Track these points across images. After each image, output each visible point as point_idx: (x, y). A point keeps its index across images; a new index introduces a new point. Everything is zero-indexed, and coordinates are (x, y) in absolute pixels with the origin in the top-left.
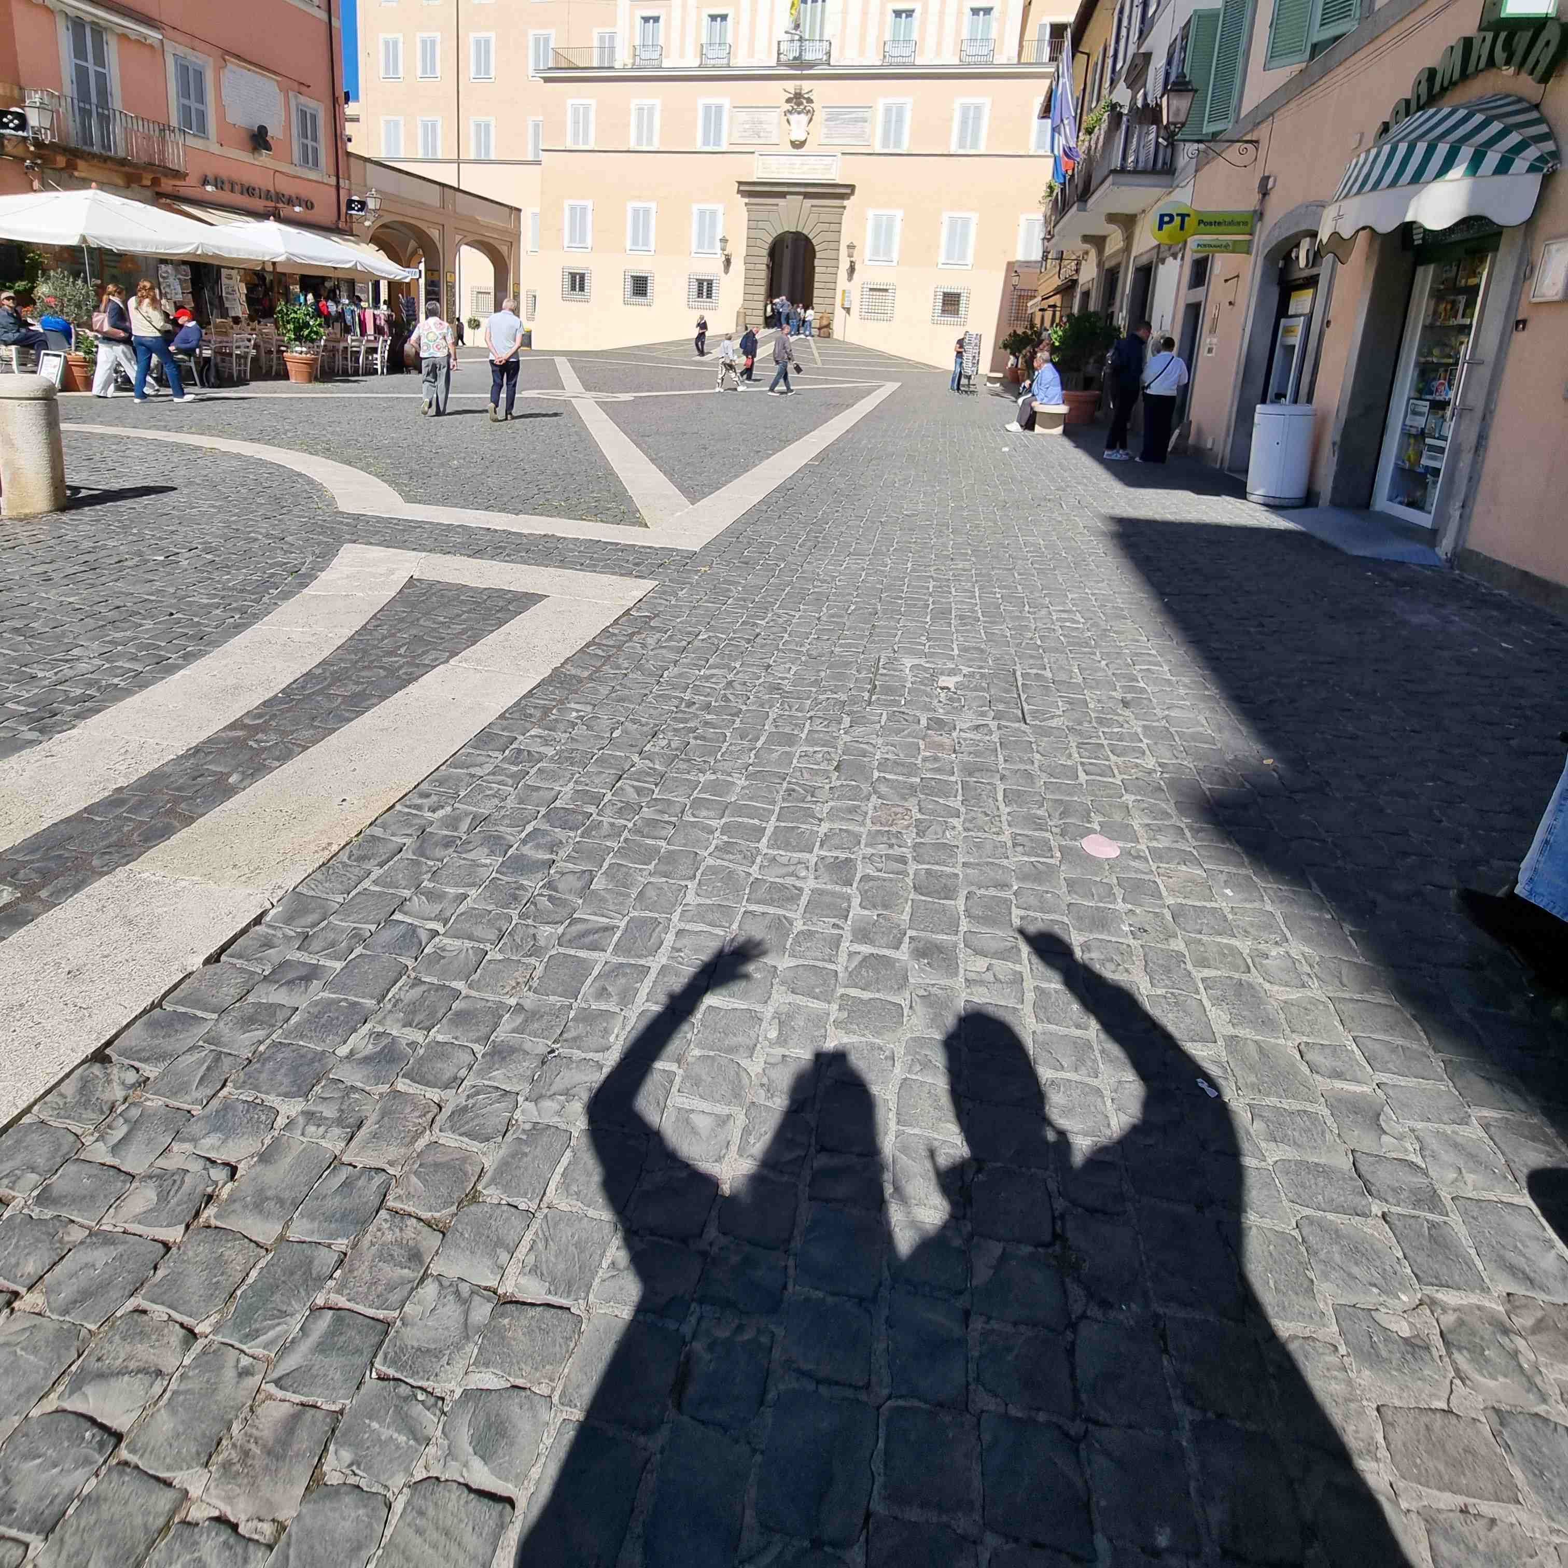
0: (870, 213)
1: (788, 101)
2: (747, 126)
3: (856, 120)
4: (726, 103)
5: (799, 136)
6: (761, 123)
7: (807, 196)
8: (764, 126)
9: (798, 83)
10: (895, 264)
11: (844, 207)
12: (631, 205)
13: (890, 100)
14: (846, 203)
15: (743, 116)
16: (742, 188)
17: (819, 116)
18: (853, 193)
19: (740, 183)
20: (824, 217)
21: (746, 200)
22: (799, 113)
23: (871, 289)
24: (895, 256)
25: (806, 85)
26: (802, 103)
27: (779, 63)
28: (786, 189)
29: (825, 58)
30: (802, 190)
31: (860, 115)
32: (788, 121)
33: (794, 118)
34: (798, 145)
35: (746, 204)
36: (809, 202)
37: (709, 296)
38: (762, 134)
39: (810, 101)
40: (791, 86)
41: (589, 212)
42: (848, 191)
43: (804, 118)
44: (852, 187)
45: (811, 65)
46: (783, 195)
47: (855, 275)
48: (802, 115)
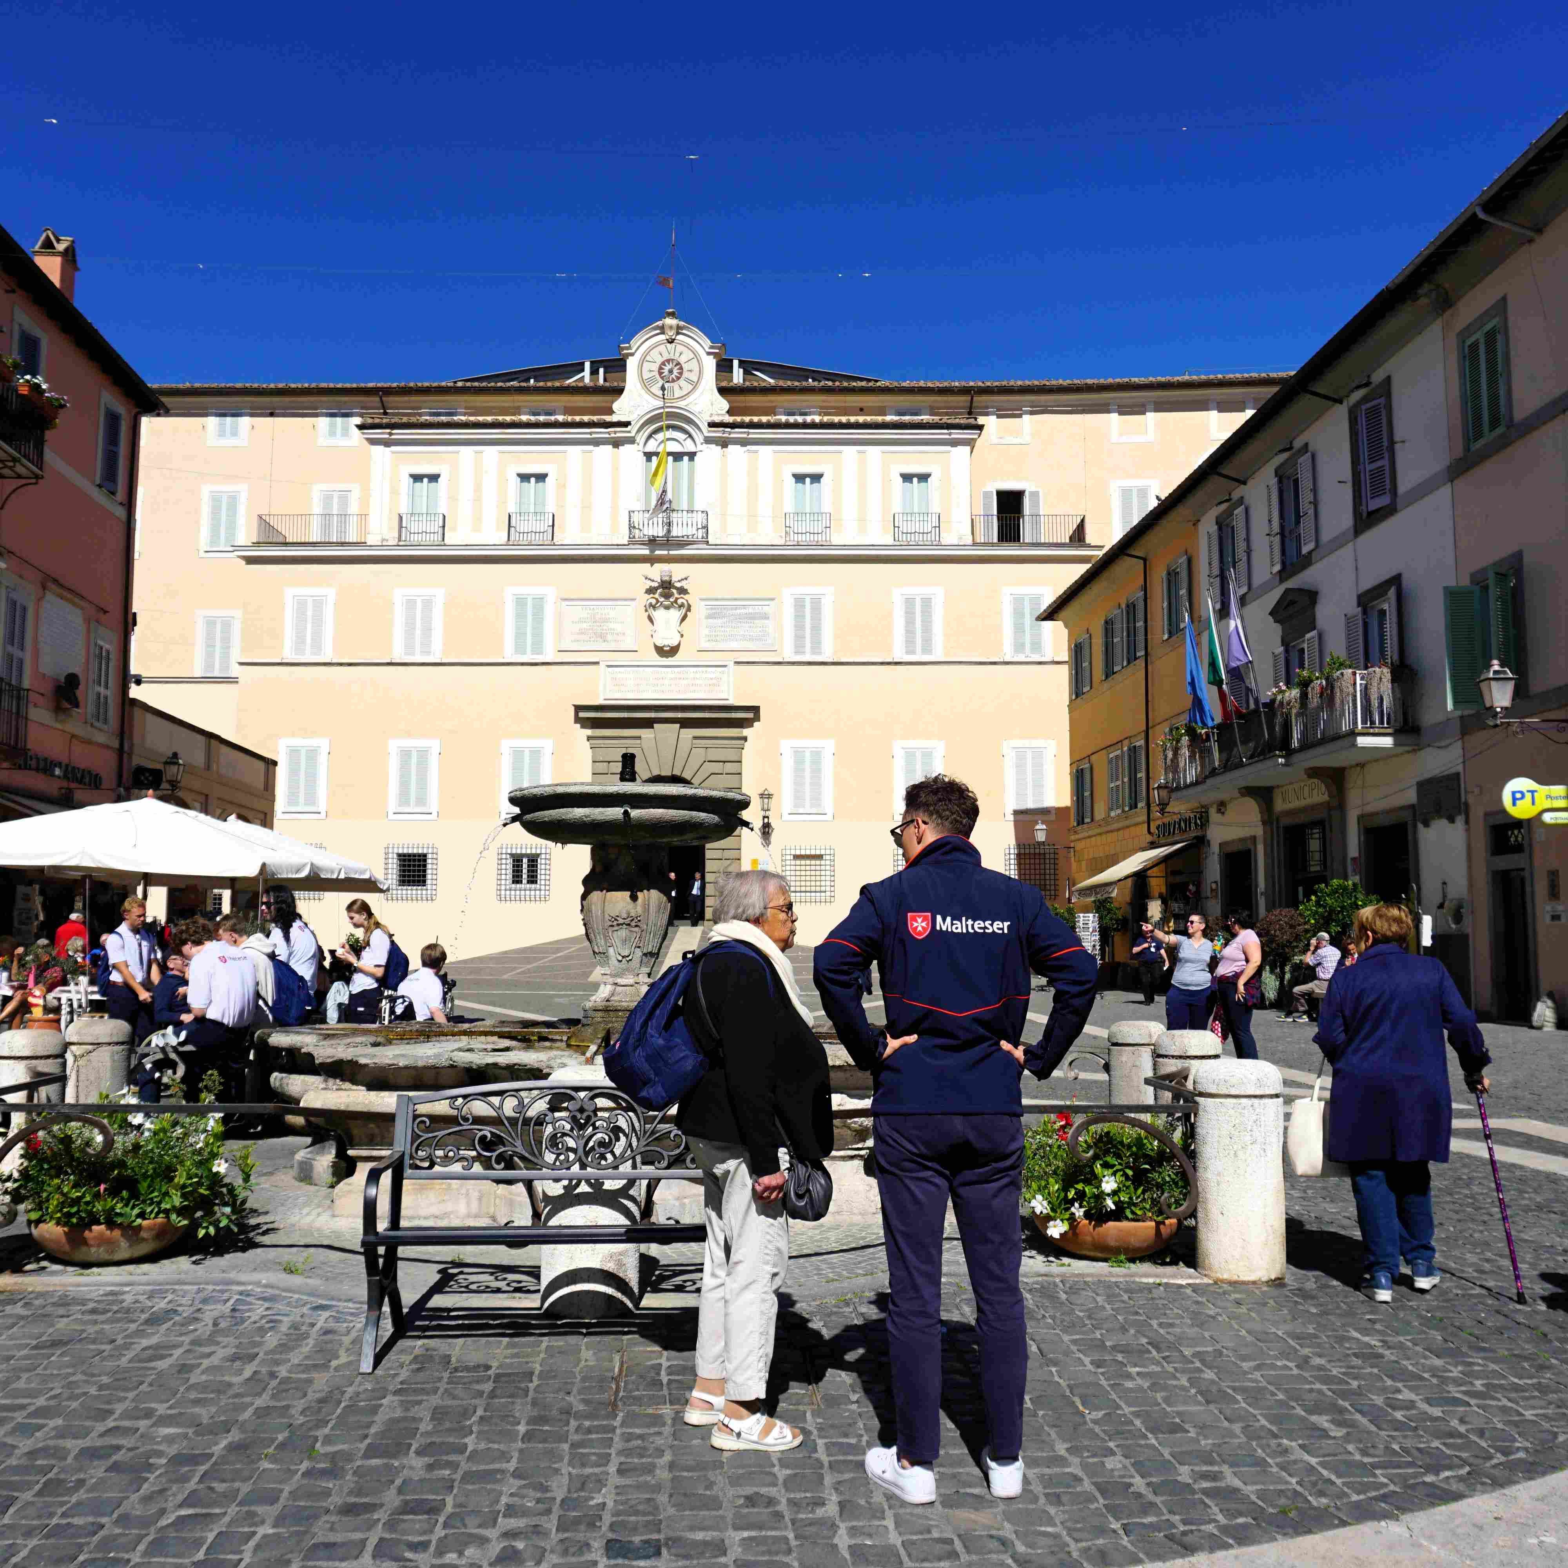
0: (786, 746)
1: (650, 591)
2: (585, 625)
3: (752, 617)
4: (551, 594)
5: (669, 639)
6: (607, 620)
7: (685, 724)
8: (612, 626)
9: (665, 567)
10: (829, 817)
11: (745, 739)
12: (394, 746)
13: (800, 590)
14: (746, 732)
15: (578, 611)
16: (582, 715)
17: (699, 610)
18: (757, 718)
19: (578, 708)
20: (714, 754)
21: (589, 732)
22: (667, 608)
23: (796, 857)
24: (828, 803)
25: (677, 571)
26: (672, 595)
27: (632, 542)
28: (653, 715)
29: (700, 533)
30: (680, 715)
31: (758, 610)
32: (650, 619)
33: (659, 614)
34: (667, 652)
35: (589, 738)
36: (688, 733)
37: (533, 879)
38: (609, 637)
39: (683, 591)
40: (657, 572)
41: (323, 759)
42: (750, 715)
43: (675, 614)
44: (756, 710)
45: (682, 543)
46: (648, 724)
47: (774, 837)
48: (672, 611)
